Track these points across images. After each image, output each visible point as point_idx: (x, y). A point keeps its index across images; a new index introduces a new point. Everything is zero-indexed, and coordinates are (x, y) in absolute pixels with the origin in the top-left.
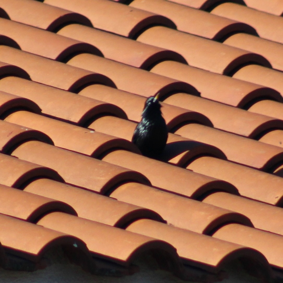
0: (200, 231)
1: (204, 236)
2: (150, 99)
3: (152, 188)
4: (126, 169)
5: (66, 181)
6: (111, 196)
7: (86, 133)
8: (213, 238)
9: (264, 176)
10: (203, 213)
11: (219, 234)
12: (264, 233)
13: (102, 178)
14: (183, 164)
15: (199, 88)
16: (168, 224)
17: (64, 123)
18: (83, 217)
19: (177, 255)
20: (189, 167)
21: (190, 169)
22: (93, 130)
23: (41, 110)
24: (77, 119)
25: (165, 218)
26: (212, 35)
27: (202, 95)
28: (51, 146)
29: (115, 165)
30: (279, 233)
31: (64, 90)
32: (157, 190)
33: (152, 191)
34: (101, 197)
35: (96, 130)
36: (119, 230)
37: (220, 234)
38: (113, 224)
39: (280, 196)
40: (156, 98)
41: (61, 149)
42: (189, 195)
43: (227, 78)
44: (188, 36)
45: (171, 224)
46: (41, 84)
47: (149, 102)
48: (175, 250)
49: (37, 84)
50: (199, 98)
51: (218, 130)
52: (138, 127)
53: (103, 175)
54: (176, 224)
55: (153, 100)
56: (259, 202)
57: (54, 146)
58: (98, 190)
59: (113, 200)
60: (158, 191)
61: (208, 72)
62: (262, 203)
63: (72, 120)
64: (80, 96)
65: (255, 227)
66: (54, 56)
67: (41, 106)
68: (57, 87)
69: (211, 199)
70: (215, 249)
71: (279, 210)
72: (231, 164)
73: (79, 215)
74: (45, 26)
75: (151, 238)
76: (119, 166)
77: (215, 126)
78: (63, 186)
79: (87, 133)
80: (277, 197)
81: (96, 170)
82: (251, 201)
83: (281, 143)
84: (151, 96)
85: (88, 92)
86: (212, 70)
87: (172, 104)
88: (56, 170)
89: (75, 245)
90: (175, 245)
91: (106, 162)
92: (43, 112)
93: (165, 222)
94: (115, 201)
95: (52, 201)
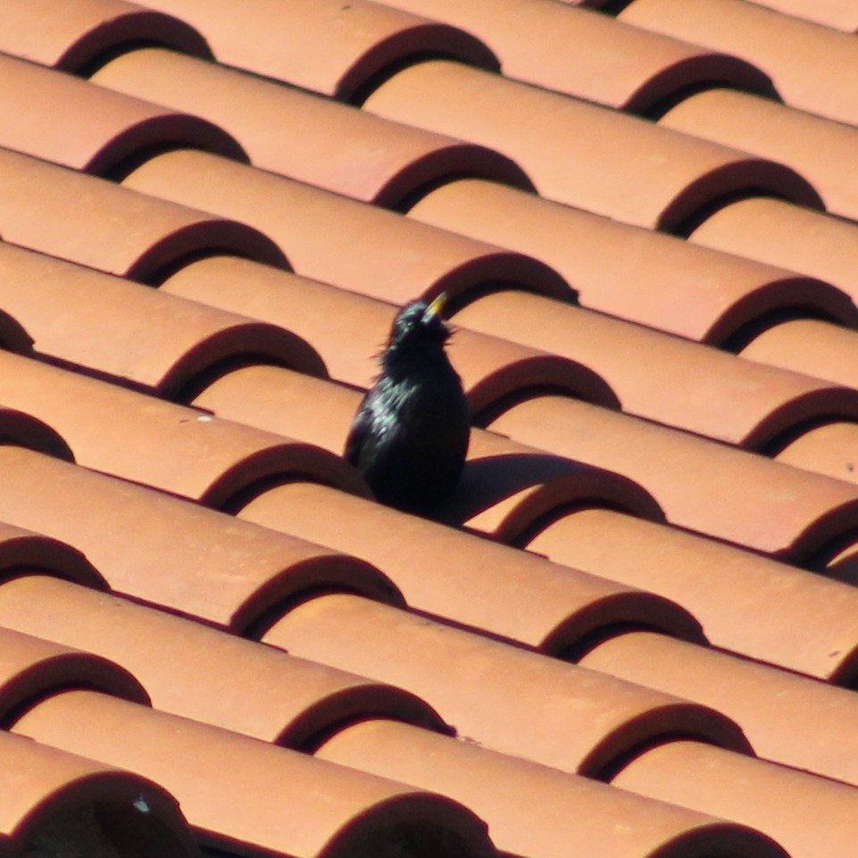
0: (571, 764)
1: (584, 780)
2: (411, 312)
3: (409, 615)
4: (319, 547)
5: (114, 587)
6: (265, 639)
7: (182, 424)
8: (613, 787)
9: (792, 579)
10: (580, 703)
11: (634, 776)
12: (789, 774)
13: (239, 579)
14: (517, 534)
15: (573, 275)
16: (458, 738)
17: (111, 386)
18: (169, 711)
19: (489, 845)
20: (536, 545)
21: (541, 551)
22: (210, 413)
23: (31, 342)
24: (153, 375)
25: (449, 720)
26: (621, 96)
27: (585, 299)
28: (66, 465)
29: (282, 535)
30: (839, 776)
31: (110, 274)
32: (424, 620)
33: (408, 624)
34: (235, 644)
35: (221, 414)
36: (291, 756)
37: (638, 775)
38: (271, 736)
39: (845, 650)
40: (432, 310)
41: (97, 475)
42: (536, 641)
43: (670, 243)
44: (538, 95)
45: (469, 740)
46: (32, 251)
47: (408, 319)
48: (482, 828)
49: (19, 253)
50: (571, 309)
51: (636, 421)
52: (367, 406)
53: (241, 565)
54: (487, 740)
55: (421, 313)
56: (773, 670)
57: (74, 465)
58: (224, 618)
59: (273, 654)
60: (428, 624)
61: (604, 220)
62: (781, 673)
63: (138, 377)
64: (166, 295)
65: (759, 753)
66: (81, 159)
67: (31, 328)
68: (89, 264)
69: (609, 657)
70: (620, 828)
71: (843, 697)
72: (679, 535)
73: (155, 704)
74: (52, 55)
75: (402, 785)
76: (295, 539)
77: (628, 405)
78: (102, 603)
79: (187, 421)
80: (835, 654)
81: (217, 548)
82: (745, 666)
83: (851, 469)
84: (415, 301)
85: (192, 282)
86: (619, 215)
87: (481, 329)
88: (78, 547)
89: (142, 807)
90: (482, 813)
91: (250, 523)
92: (38, 347)
93: (450, 732)
94: (281, 656)
95: (64, 652)
